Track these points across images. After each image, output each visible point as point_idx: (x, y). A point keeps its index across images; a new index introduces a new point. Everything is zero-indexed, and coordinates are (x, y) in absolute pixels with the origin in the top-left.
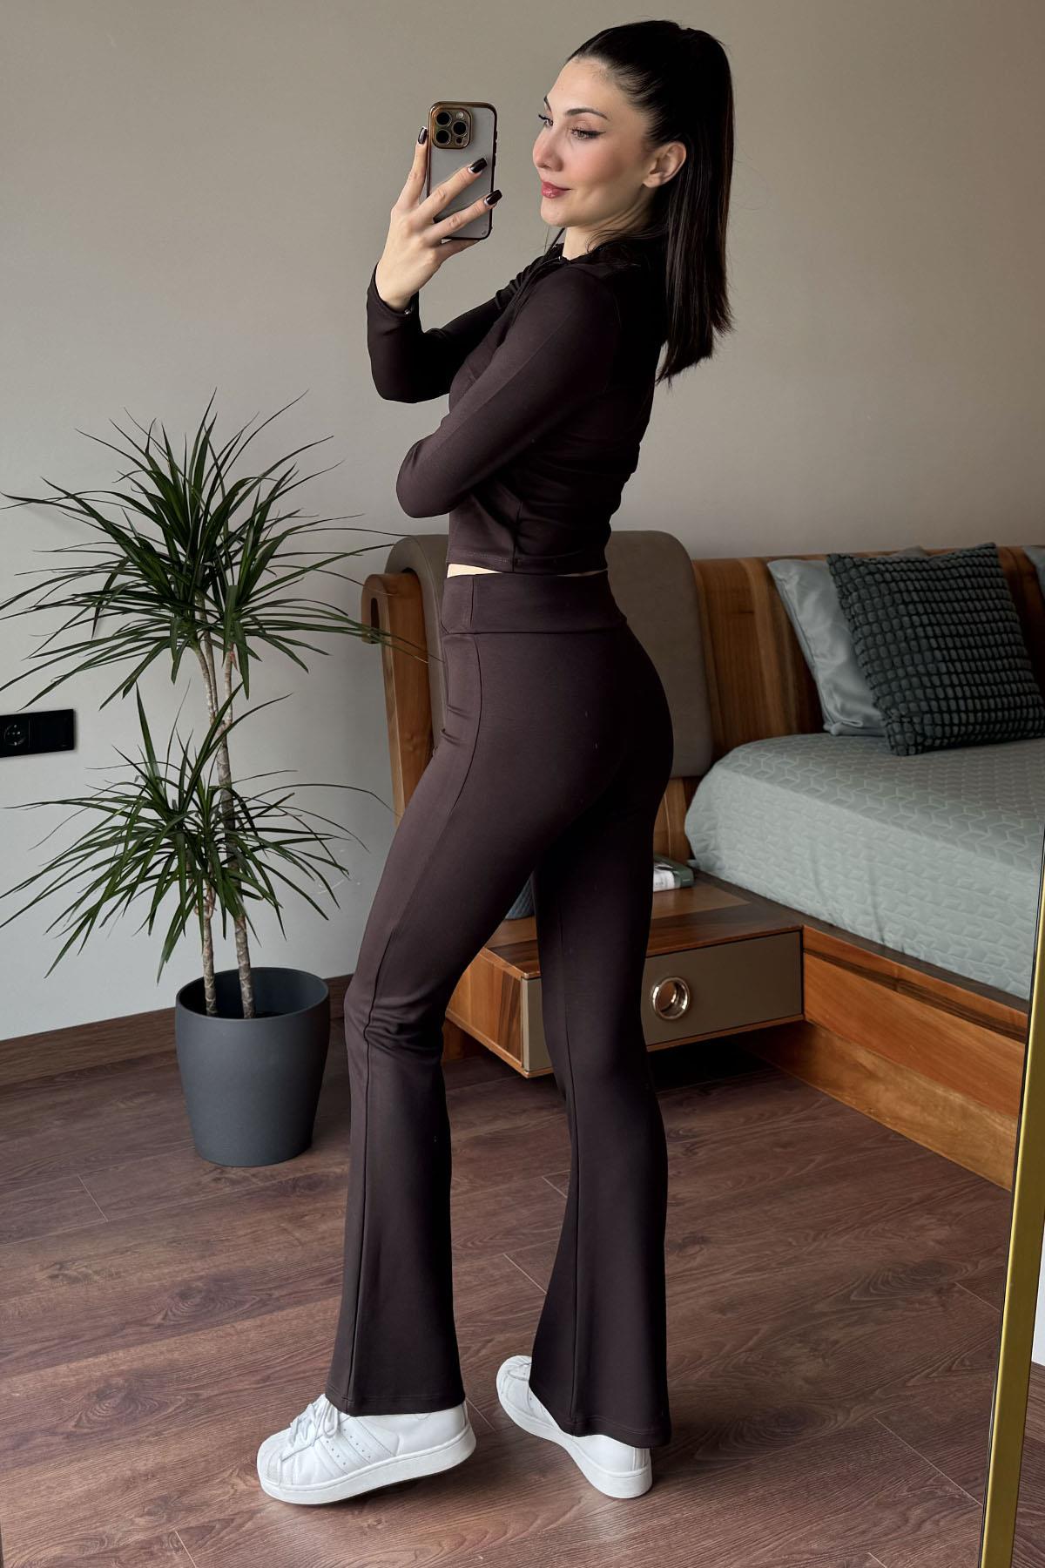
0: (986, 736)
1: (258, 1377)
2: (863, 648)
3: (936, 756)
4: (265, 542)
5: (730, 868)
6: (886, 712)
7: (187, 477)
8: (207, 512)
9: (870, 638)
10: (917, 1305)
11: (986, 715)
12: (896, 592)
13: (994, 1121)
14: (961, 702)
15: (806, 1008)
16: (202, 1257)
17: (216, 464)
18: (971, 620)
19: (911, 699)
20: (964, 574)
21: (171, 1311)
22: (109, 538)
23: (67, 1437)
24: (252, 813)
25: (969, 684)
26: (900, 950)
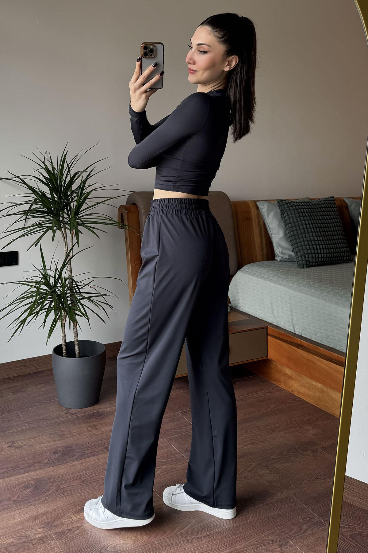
0: (330, 262)
1: (80, 481)
2: (289, 232)
3: (313, 268)
4: (85, 193)
5: (243, 307)
6: (296, 254)
7: (58, 171)
8: (65, 183)
9: (291, 228)
10: (306, 456)
11: (330, 255)
12: (300, 213)
13: (332, 393)
14: (322, 250)
15: (269, 355)
16: (62, 439)
17: (68, 166)
18: (325, 222)
19: (305, 249)
20: (323, 207)
21: (50, 458)
22: (31, 192)
23: (15, 502)
24: (80, 287)
25: (325, 244)
26: (301, 335)
